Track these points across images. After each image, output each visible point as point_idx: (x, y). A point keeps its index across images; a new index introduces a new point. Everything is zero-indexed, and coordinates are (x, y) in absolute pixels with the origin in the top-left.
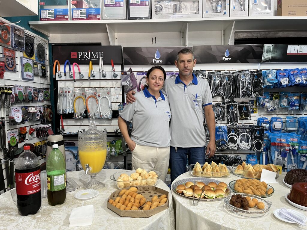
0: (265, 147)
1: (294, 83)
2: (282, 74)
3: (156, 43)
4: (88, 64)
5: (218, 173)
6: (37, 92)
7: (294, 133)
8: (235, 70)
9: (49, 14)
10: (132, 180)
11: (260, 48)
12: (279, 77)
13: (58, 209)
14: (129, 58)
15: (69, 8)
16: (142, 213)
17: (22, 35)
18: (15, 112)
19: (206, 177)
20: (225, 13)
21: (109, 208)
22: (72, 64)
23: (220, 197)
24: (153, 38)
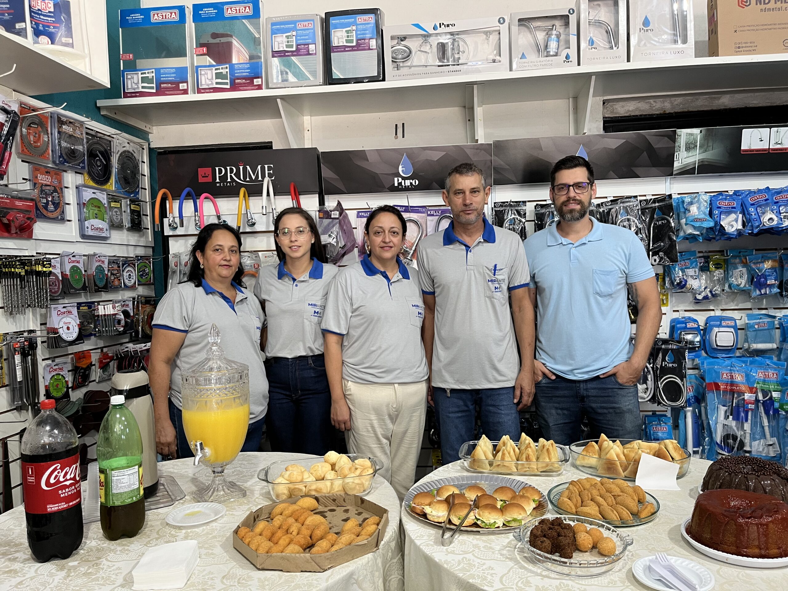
0: (691, 394)
1: (758, 226)
2: (724, 204)
3: (403, 137)
4: (237, 194)
5: (530, 464)
6: (119, 267)
7: (769, 358)
8: (606, 197)
9: (142, 82)
10: (312, 478)
11: (666, 138)
12: (716, 212)
13: (123, 547)
14: (337, 177)
15: (188, 65)
16: (307, 561)
17: (78, 134)
18: (61, 316)
19: (501, 474)
20: (567, 57)
21: (236, 549)
22: (198, 195)
23: (513, 524)
24: (396, 125)
